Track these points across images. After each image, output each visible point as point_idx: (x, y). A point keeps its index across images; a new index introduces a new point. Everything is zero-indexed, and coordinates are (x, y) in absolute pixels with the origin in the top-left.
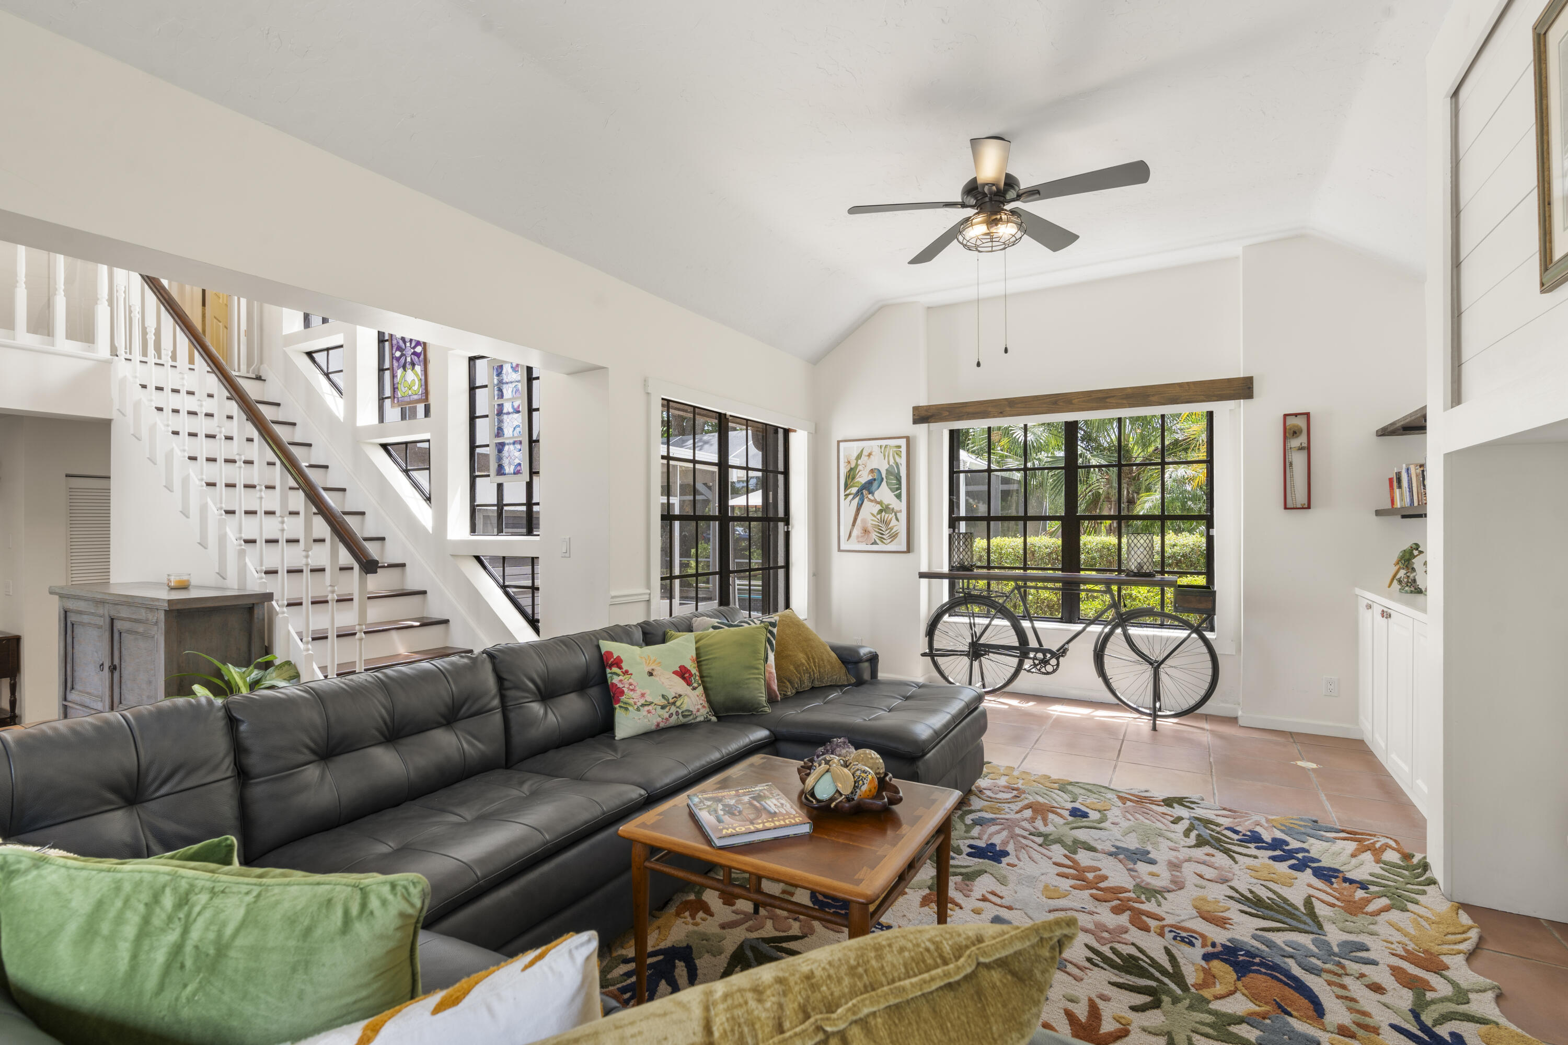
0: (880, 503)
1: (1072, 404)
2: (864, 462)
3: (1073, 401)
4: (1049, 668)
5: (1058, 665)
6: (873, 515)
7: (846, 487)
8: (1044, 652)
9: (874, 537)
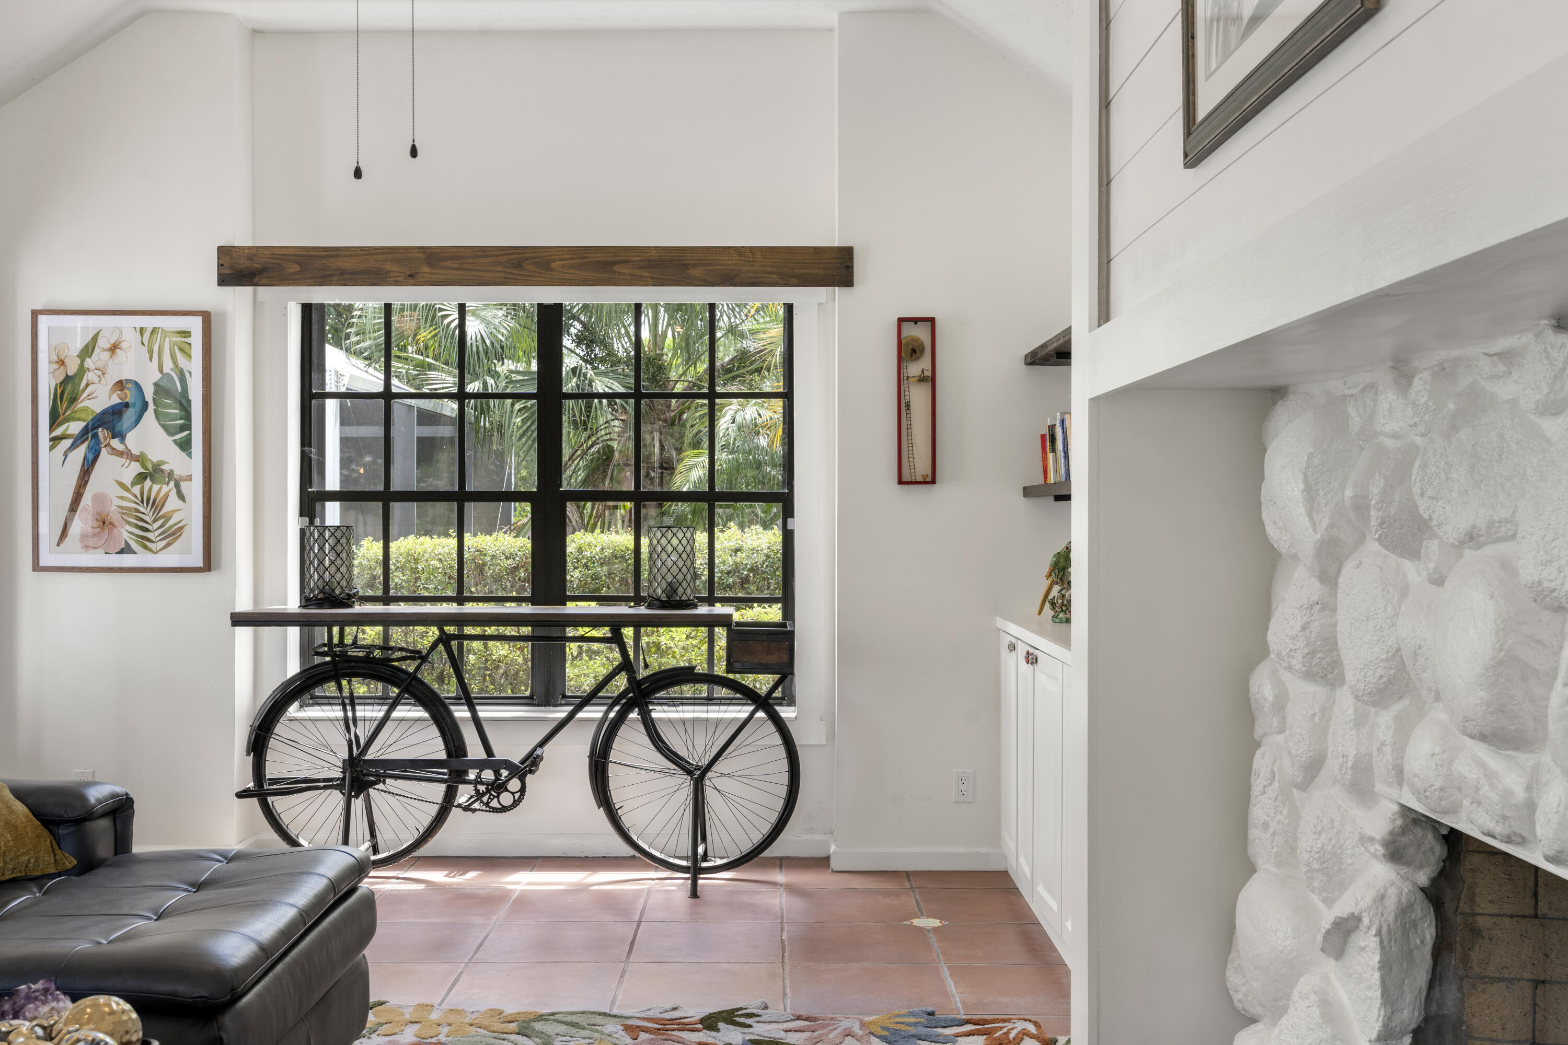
0: (140, 459)
1: (550, 269)
2: (99, 365)
3: (553, 265)
4: (506, 799)
5: (523, 790)
6: (122, 485)
7: (55, 419)
8: (497, 766)
9: (126, 536)
